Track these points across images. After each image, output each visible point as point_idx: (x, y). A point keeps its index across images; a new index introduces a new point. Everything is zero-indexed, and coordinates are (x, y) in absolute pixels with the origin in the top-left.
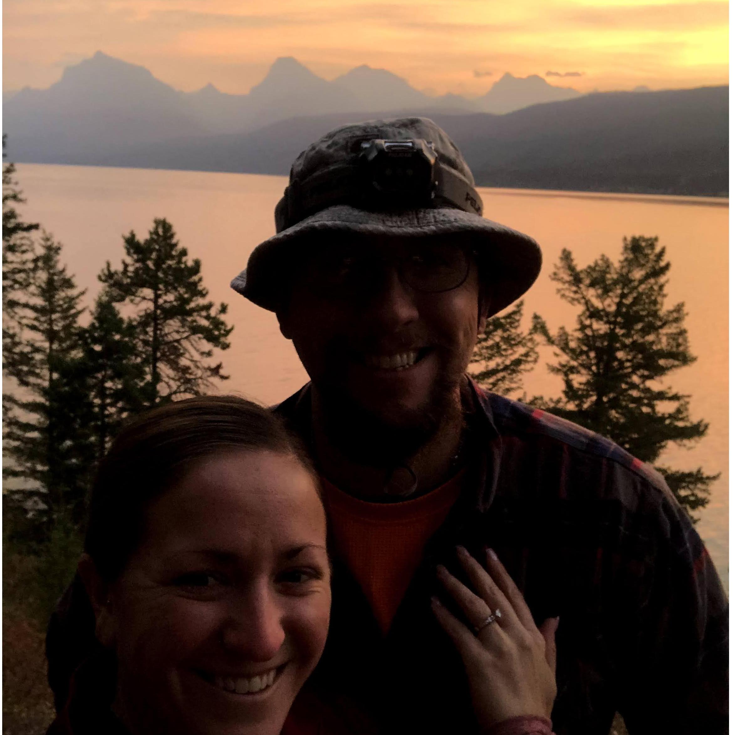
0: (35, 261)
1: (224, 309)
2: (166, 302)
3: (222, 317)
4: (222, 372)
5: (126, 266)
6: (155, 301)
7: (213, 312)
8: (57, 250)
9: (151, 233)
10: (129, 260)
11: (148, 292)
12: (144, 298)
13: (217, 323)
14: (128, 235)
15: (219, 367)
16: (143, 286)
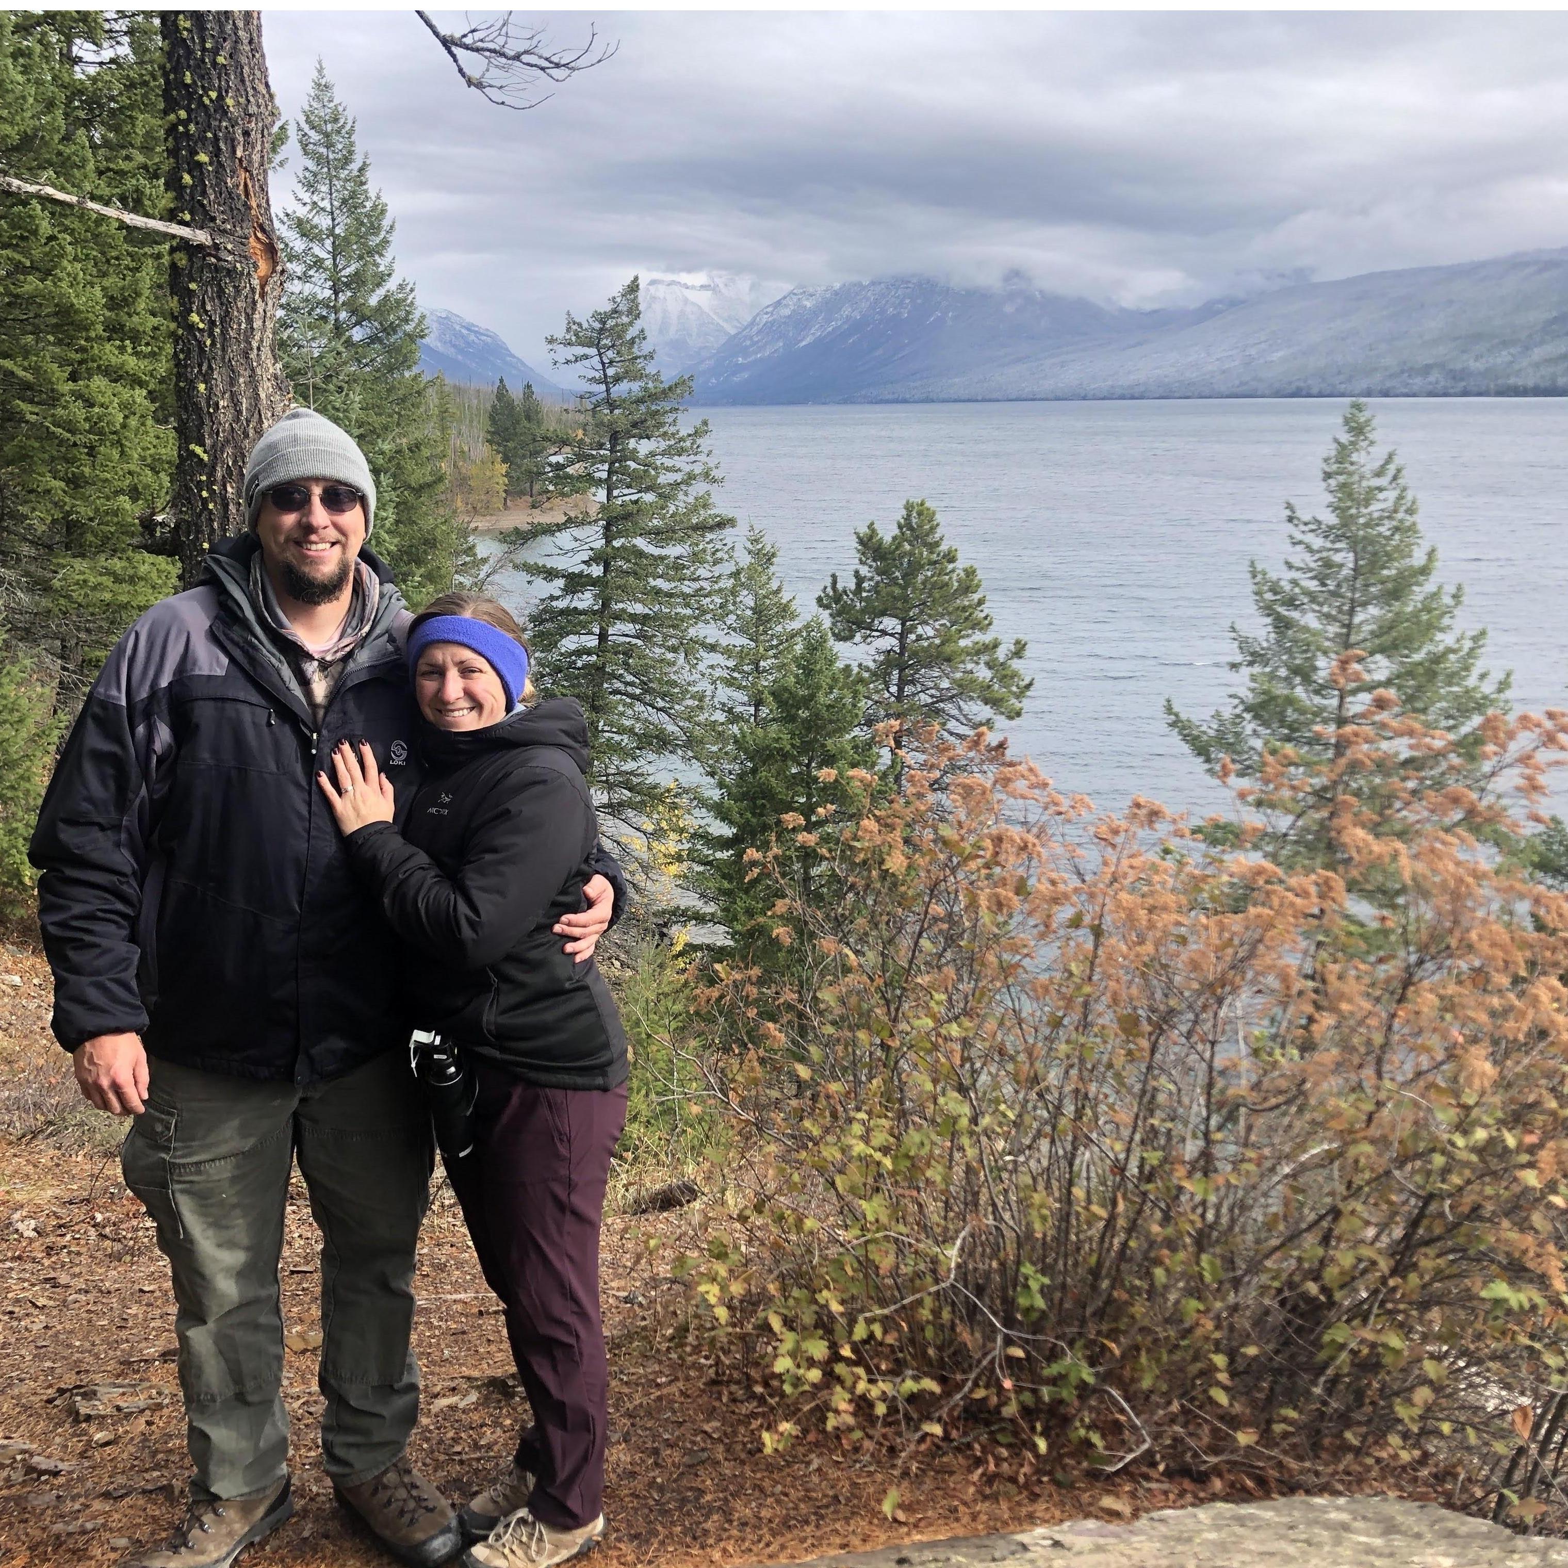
0: (736, 575)
1: (1019, 650)
2: (919, 638)
3: (1016, 664)
4: (1009, 754)
5: (860, 580)
6: (902, 636)
7: (1001, 654)
8: (769, 558)
9: (900, 527)
10: (864, 571)
11: (891, 624)
12: (884, 633)
13: (1004, 674)
14: (863, 530)
15: (1002, 746)
16: (883, 614)
